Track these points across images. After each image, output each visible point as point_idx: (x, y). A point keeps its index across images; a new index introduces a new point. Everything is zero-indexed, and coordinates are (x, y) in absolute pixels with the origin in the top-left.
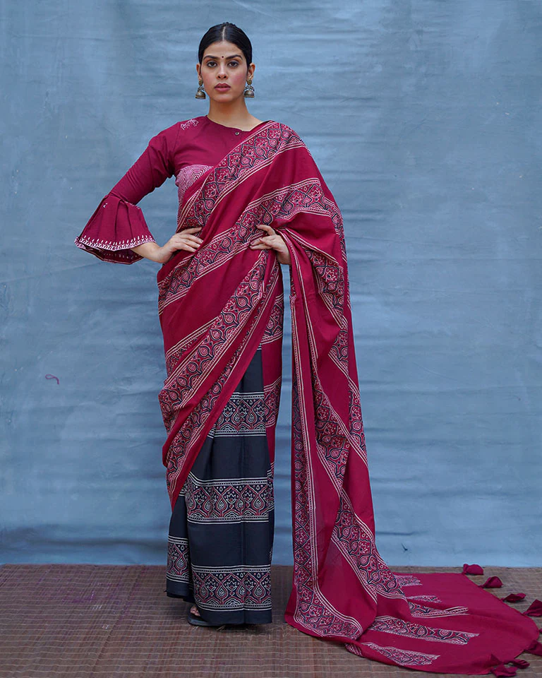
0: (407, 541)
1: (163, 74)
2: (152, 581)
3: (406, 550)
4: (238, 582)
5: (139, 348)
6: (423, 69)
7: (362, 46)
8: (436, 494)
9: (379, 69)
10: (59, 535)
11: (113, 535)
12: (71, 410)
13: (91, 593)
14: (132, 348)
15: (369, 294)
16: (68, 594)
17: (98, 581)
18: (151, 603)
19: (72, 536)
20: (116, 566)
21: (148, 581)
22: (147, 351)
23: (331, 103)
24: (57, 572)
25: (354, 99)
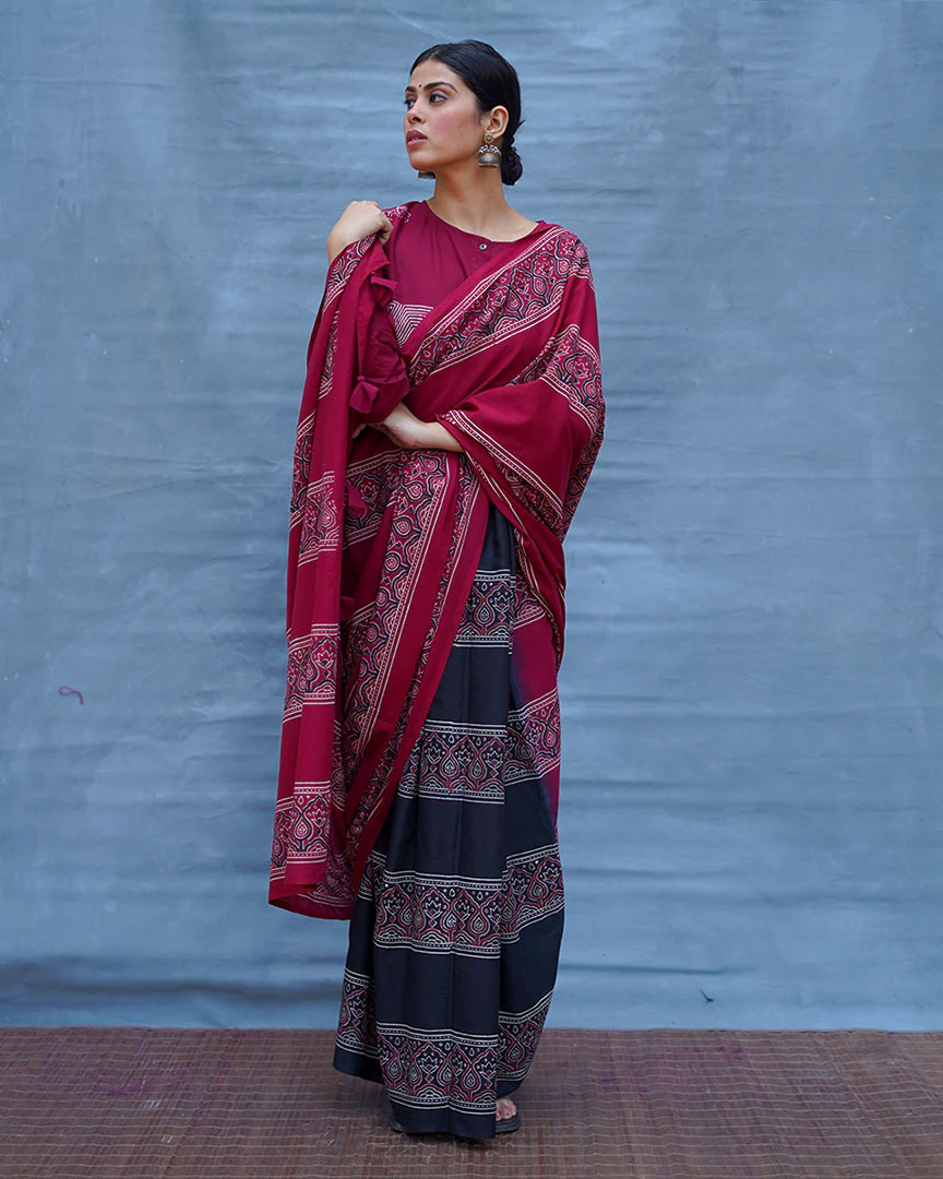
0: (712, 985)
1: (270, 148)
2: (250, 1057)
3: (710, 1000)
4: (440, 1058)
5: (227, 637)
6: (744, 138)
7: (627, 97)
8: (769, 900)
9: (657, 137)
10: (83, 974)
11: (180, 975)
12: (105, 749)
13: (141, 1080)
14: (214, 638)
15: (639, 541)
16: (100, 1081)
17: (153, 1057)
18: (250, 1097)
19: (106, 976)
20: (187, 1031)
21: (244, 1057)
22: (241, 644)
23: (571, 199)
24: (80, 1041)
25: (612, 192)
